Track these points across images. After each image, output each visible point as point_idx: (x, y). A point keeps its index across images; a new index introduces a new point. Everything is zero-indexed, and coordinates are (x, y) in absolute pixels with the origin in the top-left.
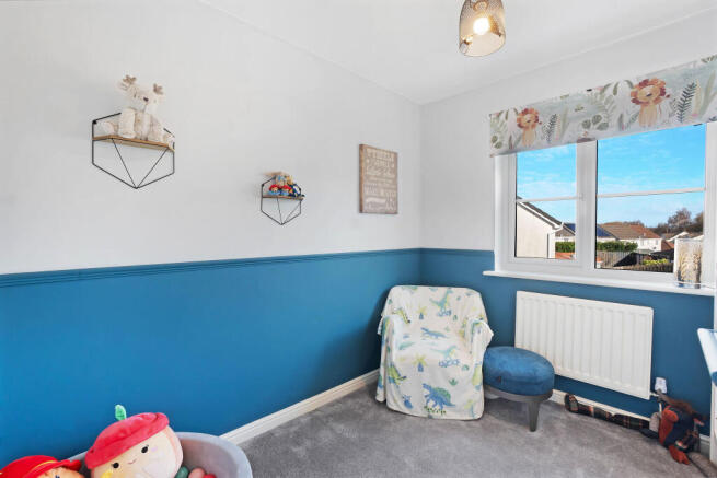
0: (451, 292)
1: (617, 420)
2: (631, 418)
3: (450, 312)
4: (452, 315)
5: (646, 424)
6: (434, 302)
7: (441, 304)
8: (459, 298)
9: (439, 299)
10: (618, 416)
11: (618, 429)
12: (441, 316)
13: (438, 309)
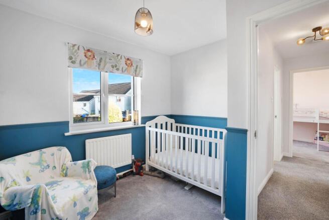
0: (45, 153)
1: (125, 176)
2: (127, 172)
3: (48, 166)
4: (51, 167)
5: (132, 171)
6: (32, 164)
7: (39, 163)
8: (53, 155)
9: (36, 160)
10: (124, 174)
11: (126, 178)
12: (43, 171)
13: (39, 168)
